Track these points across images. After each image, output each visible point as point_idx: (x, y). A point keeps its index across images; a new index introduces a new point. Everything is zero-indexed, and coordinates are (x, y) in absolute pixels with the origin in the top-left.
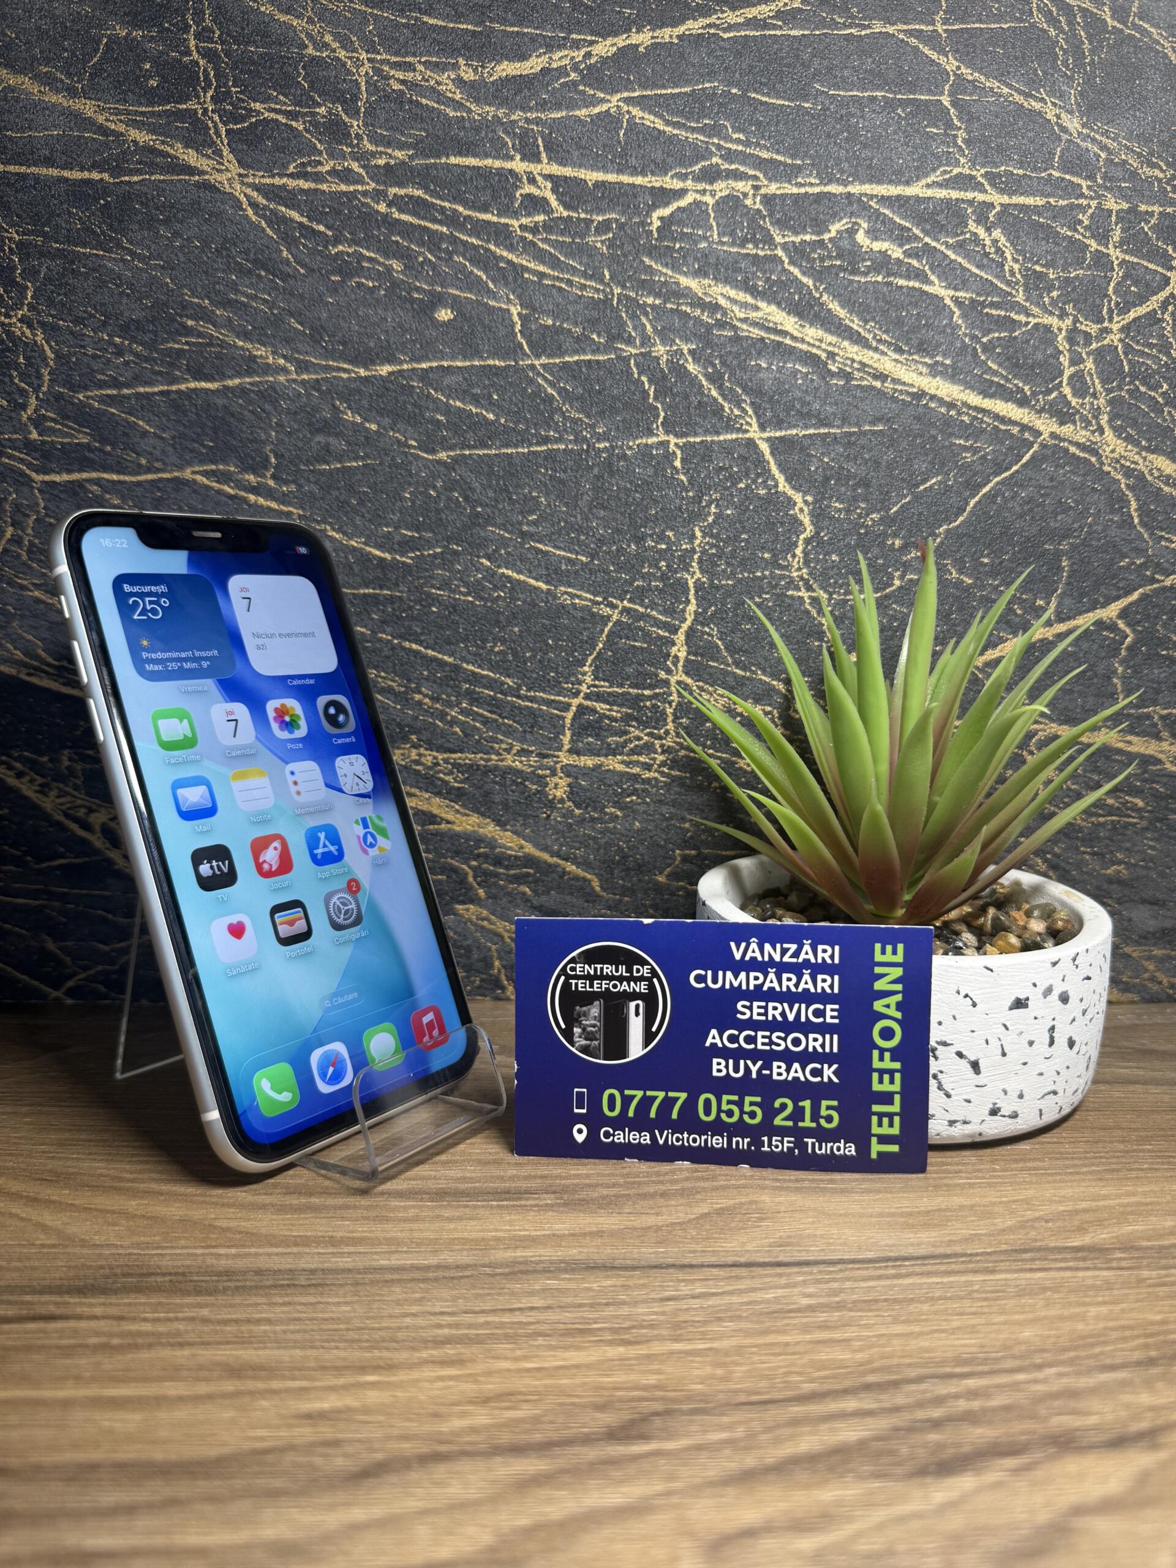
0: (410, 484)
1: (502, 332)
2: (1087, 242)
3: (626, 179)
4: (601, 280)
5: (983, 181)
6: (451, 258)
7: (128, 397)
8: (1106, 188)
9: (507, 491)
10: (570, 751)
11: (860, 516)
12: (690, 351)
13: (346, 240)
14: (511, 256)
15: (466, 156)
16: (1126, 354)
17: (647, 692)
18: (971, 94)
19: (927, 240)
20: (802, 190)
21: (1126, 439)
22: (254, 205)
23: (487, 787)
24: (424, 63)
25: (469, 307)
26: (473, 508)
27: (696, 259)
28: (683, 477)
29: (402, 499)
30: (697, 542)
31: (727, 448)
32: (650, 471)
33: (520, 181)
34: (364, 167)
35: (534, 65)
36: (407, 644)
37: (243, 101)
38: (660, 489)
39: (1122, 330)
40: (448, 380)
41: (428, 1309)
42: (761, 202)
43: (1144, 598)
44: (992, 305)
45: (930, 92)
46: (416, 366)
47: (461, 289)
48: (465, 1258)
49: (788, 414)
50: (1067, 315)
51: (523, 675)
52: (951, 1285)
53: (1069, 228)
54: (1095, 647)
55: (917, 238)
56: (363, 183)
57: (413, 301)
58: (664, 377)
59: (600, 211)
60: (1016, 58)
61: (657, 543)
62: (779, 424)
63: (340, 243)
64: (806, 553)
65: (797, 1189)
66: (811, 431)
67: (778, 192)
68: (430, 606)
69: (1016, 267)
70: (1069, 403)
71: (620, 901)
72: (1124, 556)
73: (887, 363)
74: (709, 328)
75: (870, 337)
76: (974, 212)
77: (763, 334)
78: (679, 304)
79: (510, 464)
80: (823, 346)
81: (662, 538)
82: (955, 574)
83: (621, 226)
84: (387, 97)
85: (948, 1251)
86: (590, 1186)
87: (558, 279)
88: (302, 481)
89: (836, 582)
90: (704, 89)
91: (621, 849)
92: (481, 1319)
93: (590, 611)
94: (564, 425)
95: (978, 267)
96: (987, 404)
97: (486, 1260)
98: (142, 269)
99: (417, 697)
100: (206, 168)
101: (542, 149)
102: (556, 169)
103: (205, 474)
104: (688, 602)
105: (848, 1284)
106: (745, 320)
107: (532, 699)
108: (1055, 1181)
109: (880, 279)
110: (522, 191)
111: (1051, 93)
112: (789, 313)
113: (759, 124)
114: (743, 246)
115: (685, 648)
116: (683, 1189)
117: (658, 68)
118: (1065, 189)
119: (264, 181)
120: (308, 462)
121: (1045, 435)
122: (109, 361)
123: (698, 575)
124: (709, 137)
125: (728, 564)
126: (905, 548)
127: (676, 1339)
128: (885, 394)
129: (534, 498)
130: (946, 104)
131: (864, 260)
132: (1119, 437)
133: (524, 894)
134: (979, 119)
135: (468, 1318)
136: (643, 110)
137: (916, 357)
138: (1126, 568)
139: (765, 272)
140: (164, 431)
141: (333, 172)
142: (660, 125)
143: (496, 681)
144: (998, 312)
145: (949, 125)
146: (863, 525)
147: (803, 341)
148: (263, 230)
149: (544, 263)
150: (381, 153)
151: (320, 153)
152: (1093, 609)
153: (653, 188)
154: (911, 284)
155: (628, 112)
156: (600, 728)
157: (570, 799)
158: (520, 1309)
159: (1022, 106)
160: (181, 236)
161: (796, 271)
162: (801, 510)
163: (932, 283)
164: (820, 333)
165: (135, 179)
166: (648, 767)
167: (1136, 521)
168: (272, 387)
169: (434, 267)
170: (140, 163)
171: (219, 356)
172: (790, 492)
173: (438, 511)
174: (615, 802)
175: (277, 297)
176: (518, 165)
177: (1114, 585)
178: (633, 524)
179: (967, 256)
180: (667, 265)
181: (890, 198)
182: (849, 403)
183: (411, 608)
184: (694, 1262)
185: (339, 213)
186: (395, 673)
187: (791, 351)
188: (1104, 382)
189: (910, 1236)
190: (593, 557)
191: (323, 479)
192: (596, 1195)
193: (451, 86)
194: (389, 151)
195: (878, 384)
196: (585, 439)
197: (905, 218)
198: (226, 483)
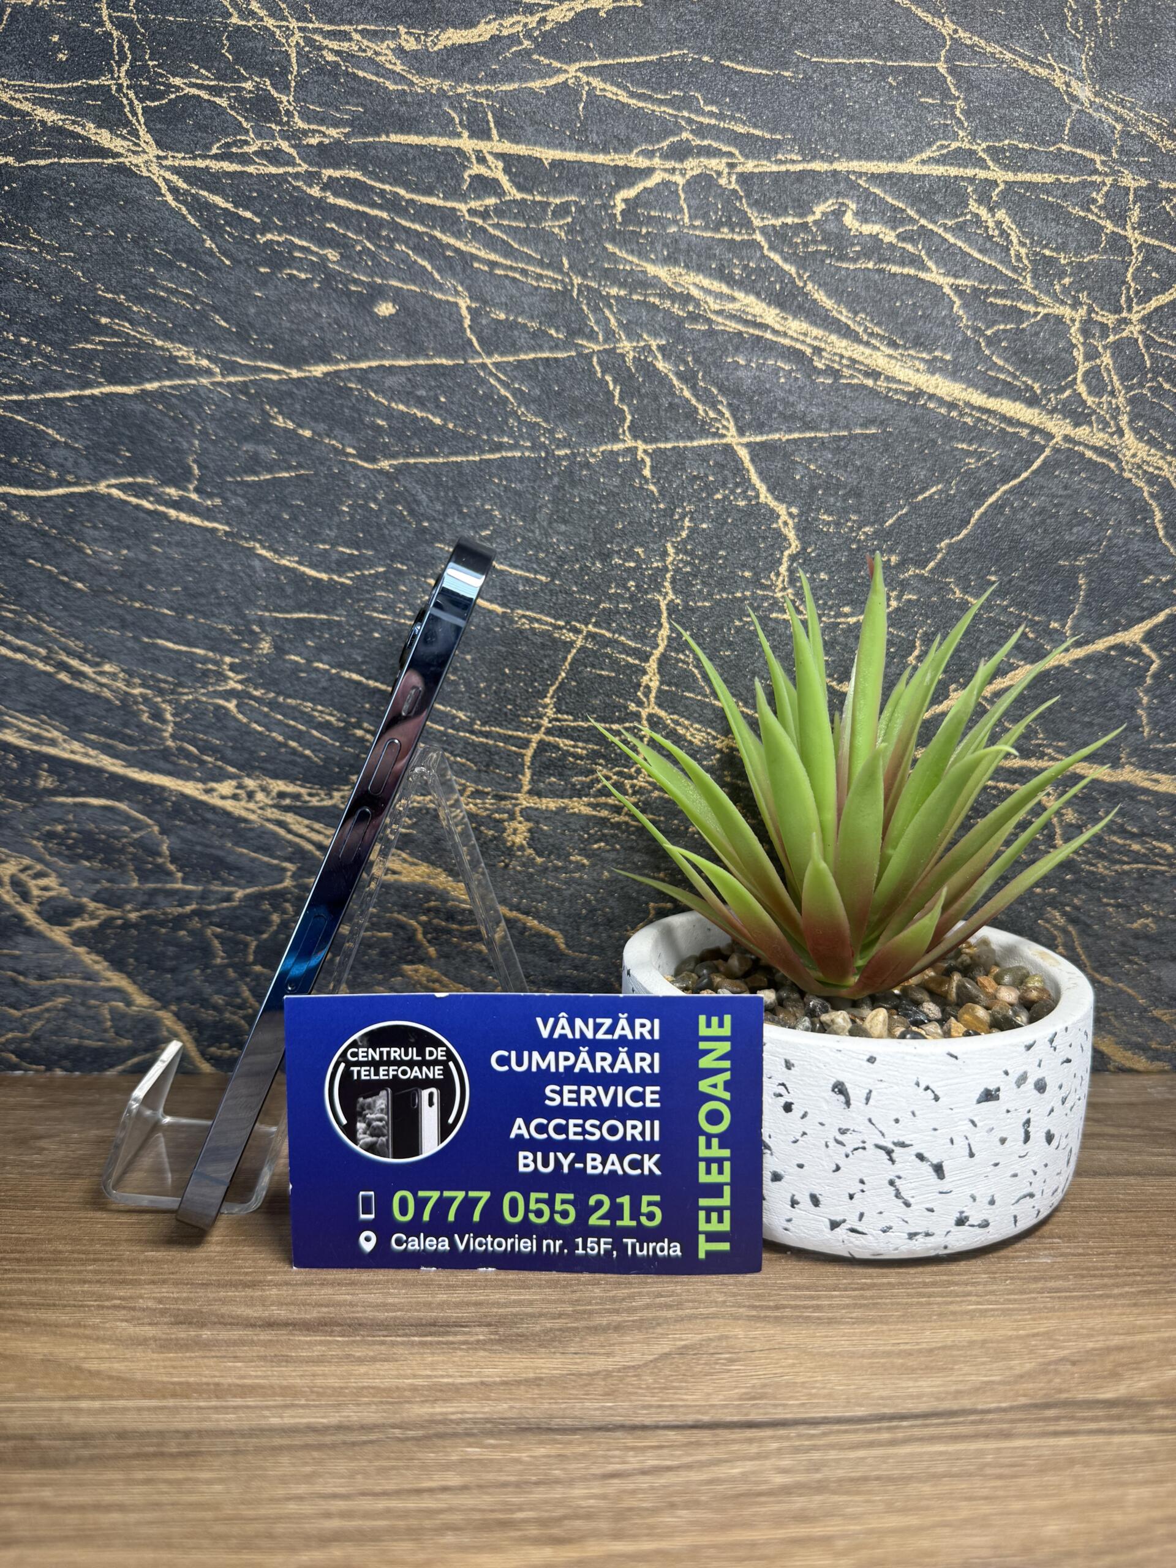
0: (348, 496)
1: (451, 327)
2: (1102, 223)
3: (586, 157)
4: (559, 269)
5: (984, 156)
6: (392, 247)
7: (36, 403)
8: (1122, 164)
9: (455, 502)
10: (530, 792)
11: (851, 529)
12: (659, 347)
13: (276, 227)
14: (459, 244)
15: (408, 133)
16: (1147, 347)
17: (615, 727)
18: (969, 61)
19: (923, 222)
20: (783, 168)
21: (1148, 442)
22: (174, 190)
23: (437, 833)
24: (362, 32)
25: (412, 300)
26: (419, 522)
27: (665, 245)
28: (652, 487)
29: (340, 513)
30: (669, 559)
31: (702, 455)
32: (616, 481)
33: (468, 159)
34: (292, 146)
35: (482, 32)
36: (346, 674)
37: (162, 75)
38: (628, 501)
39: (1142, 320)
40: (390, 381)
41: (318, 1488)
42: (737, 181)
43: (1173, 619)
44: (997, 294)
45: (924, 58)
46: (353, 365)
47: (403, 281)
48: (371, 1415)
49: (770, 417)
50: (1081, 304)
51: (476, 707)
52: (957, 1457)
53: (1082, 208)
54: (1117, 674)
55: (912, 220)
56: (294, 165)
57: (349, 294)
58: (631, 376)
59: (557, 192)
60: (1020, 20)
61: (625, 560)
62: (760, 428)
63: (270, 231)
64: (791, 571)
65: (778, 1320)
66: (796, 435)
67: (756, 170)
68: (372, 631)
69: (1023, 251)
70: (1084, 402)
71: (588, 960)
72: (1148, 573)
73: (880, 358)
74: (680, 321)
75: (860, 330)
76: (975, 191)
77: (740, 327)
78: (646, 295)
79: (460, 473)
80: (808, 340)
81: (630, 555)
82: (958, 594)
83: (581, 209)
84: (320, 70)
85: (954, 1405)
86: (532, 1316)
87: (511, 268)
88: (229, 494)
89: (825, 604)
90: (672, 57)
91: (588, 901)
92: (382, 1504)
93: (550, 636)
94: (520, 430)
95: (980, 251)
96: (992, 403)
97: (397, 1419)
98: (51, 262)
99: (359, 733)
100: (121, 150)
101: (492, 125)
102: (508, 147)
103: (121, 487)
104: (660, 626)
105: (833, 1454)
106: (720, 313)
107: (487, 735)
108: (1082, 1307)
109: (870, 265)
110: (472, 172)
111: (1060, 58)
112: (769, 304)
113: (734, 95)
114: (717, 229)
115: (658, 677)
116: (642, 1321)
117: (620, 34)
118: (1074, 166)
119: (183, 163)
120: (234, 472)
121: (1058, 438)
122: (14, 364)
123: (671, 596)
124: (679, 109)
125: (703, 583)
126: (902, 565)
127: (617, 1536)
128: (878, 393)
129: (487, 511)
130: (943, 71)
131: (853, 245)
132: (1141, 439)
133: (480, 952)
134: (979, 88)
135: (366, 1504)
136: (604, 81)
137: (912, 352)
138: (1151, 586)
139: (741, 259)
140: (76, 441)
141: (262, 153)
142: (624, 98)
143: (446, 714)
144: (1004, 302)
145: (946, 94)
146: (855, 540)
147: (785, 335)
148: (184, 217)
149: (495, 251)
150: (314, 131)
151: (247, 132)
152: (1116, 631)
153: (616, 166)
154: (906, 271)
155: (588, 83)
156: (564, 766)
157: (530, 846)
158: (431, 1490)
159: (1027, 72)
160: (93, 225)
161: (776, 257)
162: (786, 523)
163: (929, 270)
164: (805, 326)
165: (42, 163)
166: (618, 809)
167: (1161, 533)
168: (195, 389)
169: (373, 256)
170: (49, 144)
171: (136, 356)
172: (773, 504)
173: (379, 527)
174: (581, 850)
175: (199, 291)
176: (466, 143)
177: (1138, 605)
178: (597, 539)
179: (968, 240)
180: (632, 252)
181: (879, 175)
182: (838, 404)
183: (351, 634)
184: (648, 1421)
185: (270, 196)
186: (333, 705)
187: (770, 348)
188: (1123, 379)
189: (911, 1386)
190: (553, 576)
191: (251, 491)
192: (538, 1328)
193: (391, 57)
194: (323, 129)
195: (870, 382)
196: (543, 446)
197: (898, 198)
198: (143, 496)
